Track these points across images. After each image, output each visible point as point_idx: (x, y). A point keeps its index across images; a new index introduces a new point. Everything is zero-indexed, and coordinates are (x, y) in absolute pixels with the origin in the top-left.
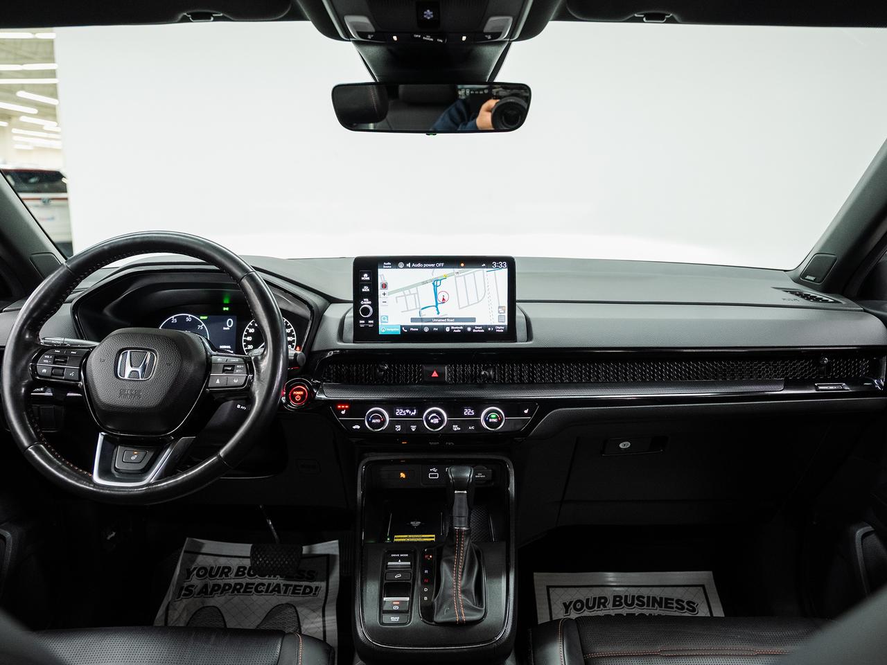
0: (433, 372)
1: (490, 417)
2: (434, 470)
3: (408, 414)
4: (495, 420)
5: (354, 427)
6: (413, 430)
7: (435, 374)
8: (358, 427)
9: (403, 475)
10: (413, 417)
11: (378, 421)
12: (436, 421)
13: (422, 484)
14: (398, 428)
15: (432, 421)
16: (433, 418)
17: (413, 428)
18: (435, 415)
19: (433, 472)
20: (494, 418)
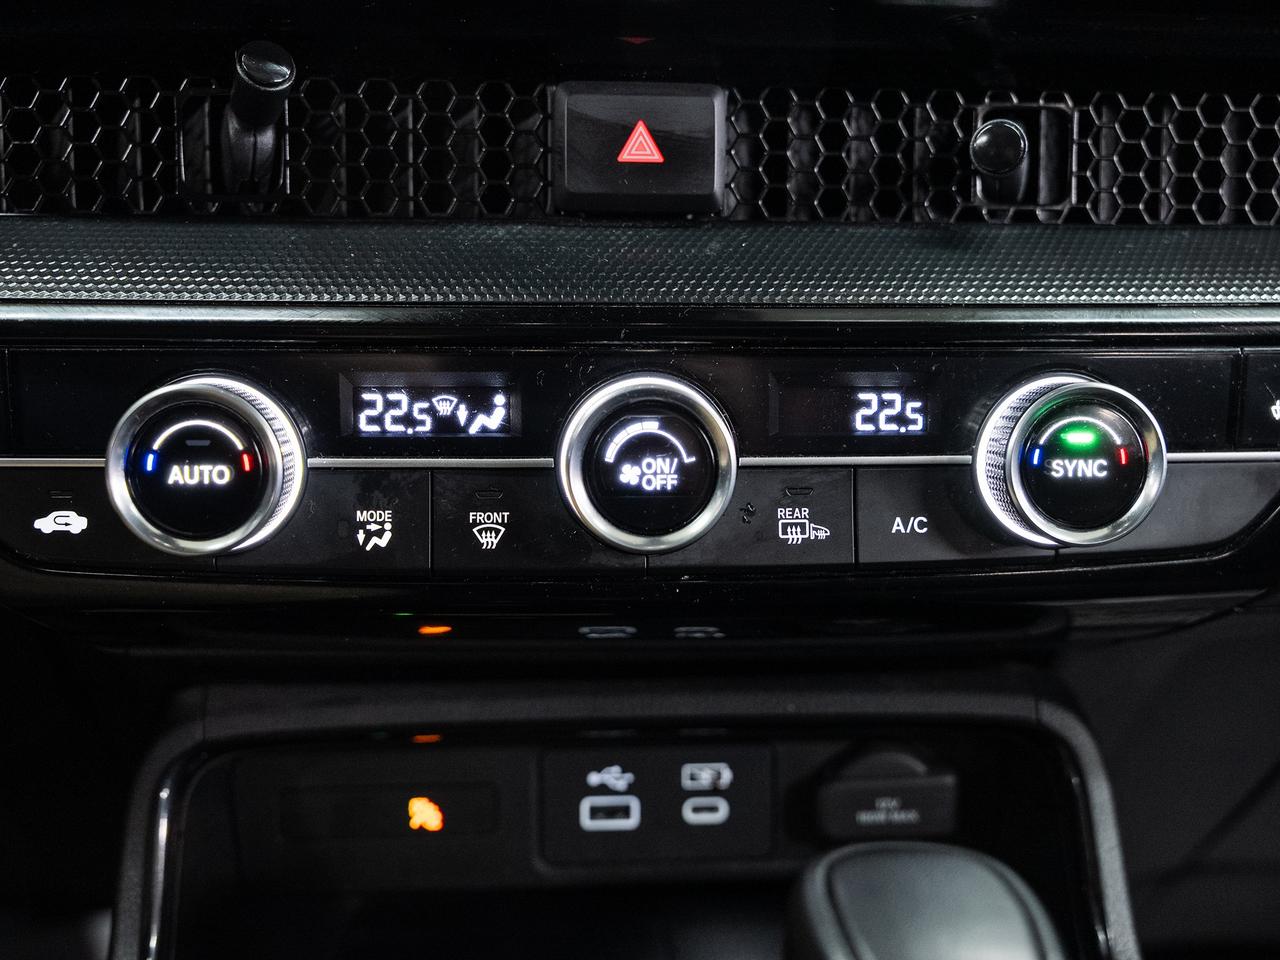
0: (626, 132)
1: (1056, 449)
2: (614, 777)
3: (447, 424)
4: (1092, 469)
5: (46, 525)
6: (489, 541)
7: (640, 148)
8: (77, 523)
9: (424, 814)
10: (485, 444)
11: (217, 474)
12: (657, 475)
13: (540, 866)
14: (377, 530)
15: (629, 475)
16: (637, 449)
17: (489, 530)
18: (650, 426)
19: (603, 790)
20: (1086, 454)
